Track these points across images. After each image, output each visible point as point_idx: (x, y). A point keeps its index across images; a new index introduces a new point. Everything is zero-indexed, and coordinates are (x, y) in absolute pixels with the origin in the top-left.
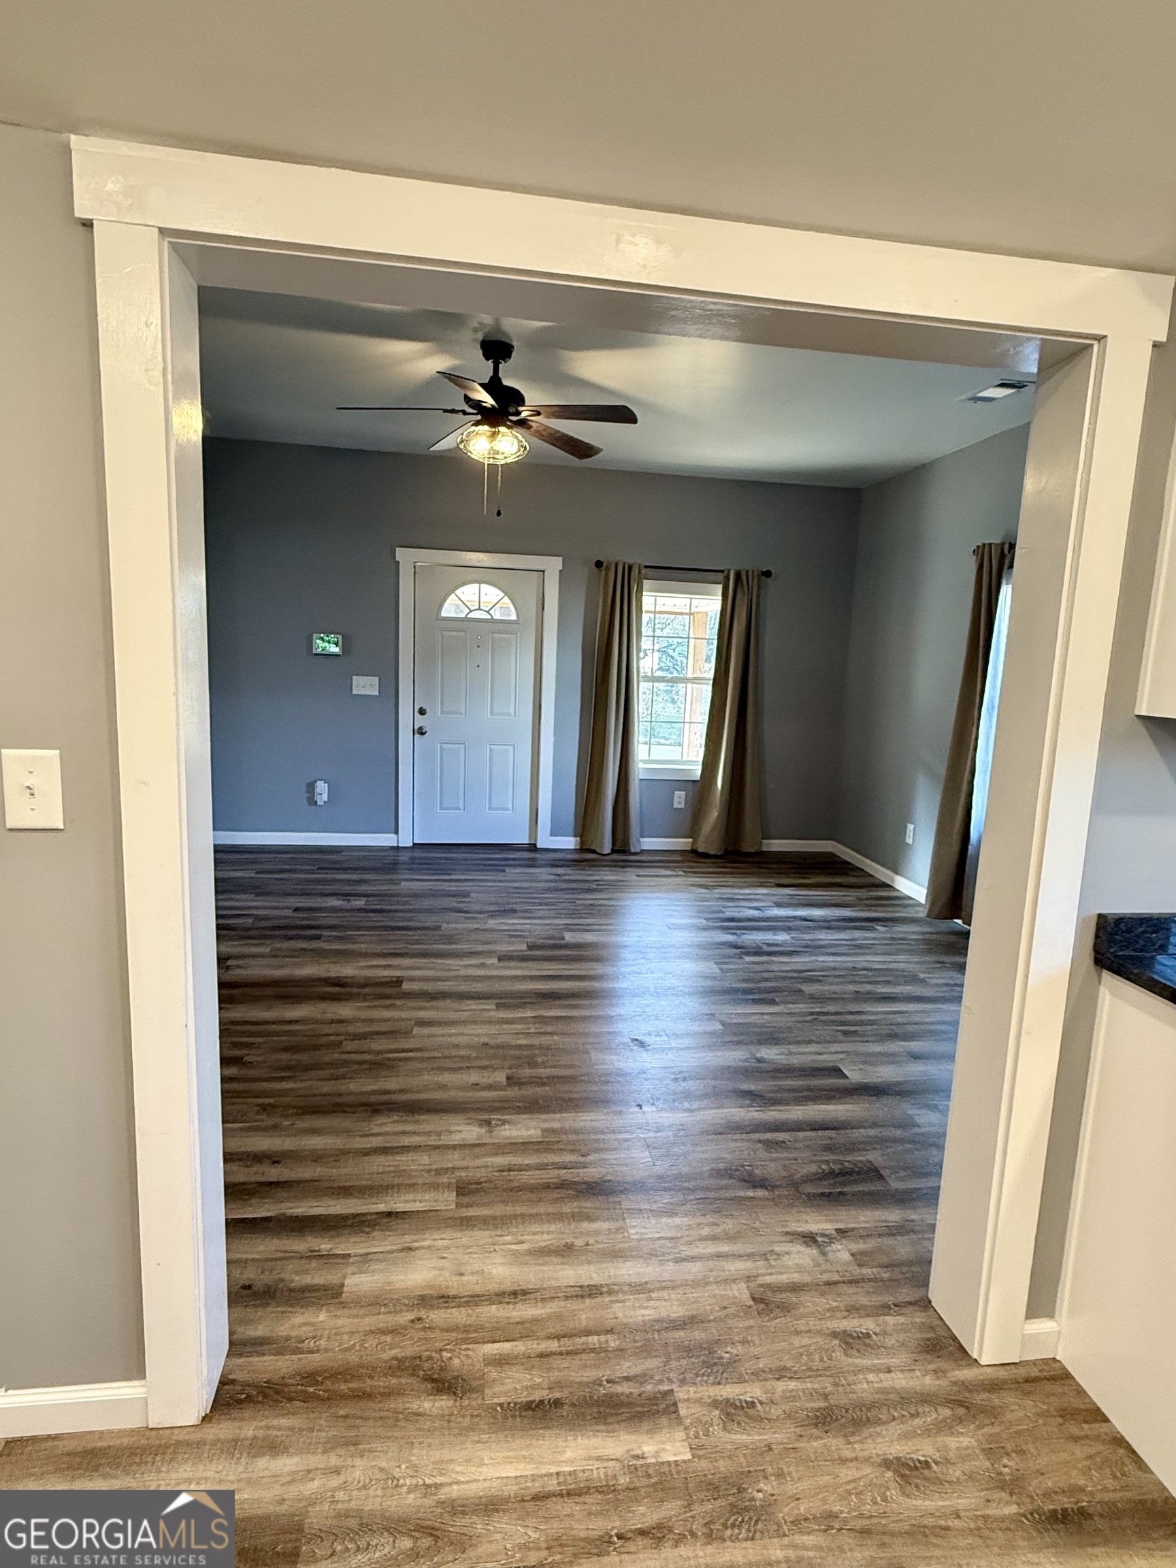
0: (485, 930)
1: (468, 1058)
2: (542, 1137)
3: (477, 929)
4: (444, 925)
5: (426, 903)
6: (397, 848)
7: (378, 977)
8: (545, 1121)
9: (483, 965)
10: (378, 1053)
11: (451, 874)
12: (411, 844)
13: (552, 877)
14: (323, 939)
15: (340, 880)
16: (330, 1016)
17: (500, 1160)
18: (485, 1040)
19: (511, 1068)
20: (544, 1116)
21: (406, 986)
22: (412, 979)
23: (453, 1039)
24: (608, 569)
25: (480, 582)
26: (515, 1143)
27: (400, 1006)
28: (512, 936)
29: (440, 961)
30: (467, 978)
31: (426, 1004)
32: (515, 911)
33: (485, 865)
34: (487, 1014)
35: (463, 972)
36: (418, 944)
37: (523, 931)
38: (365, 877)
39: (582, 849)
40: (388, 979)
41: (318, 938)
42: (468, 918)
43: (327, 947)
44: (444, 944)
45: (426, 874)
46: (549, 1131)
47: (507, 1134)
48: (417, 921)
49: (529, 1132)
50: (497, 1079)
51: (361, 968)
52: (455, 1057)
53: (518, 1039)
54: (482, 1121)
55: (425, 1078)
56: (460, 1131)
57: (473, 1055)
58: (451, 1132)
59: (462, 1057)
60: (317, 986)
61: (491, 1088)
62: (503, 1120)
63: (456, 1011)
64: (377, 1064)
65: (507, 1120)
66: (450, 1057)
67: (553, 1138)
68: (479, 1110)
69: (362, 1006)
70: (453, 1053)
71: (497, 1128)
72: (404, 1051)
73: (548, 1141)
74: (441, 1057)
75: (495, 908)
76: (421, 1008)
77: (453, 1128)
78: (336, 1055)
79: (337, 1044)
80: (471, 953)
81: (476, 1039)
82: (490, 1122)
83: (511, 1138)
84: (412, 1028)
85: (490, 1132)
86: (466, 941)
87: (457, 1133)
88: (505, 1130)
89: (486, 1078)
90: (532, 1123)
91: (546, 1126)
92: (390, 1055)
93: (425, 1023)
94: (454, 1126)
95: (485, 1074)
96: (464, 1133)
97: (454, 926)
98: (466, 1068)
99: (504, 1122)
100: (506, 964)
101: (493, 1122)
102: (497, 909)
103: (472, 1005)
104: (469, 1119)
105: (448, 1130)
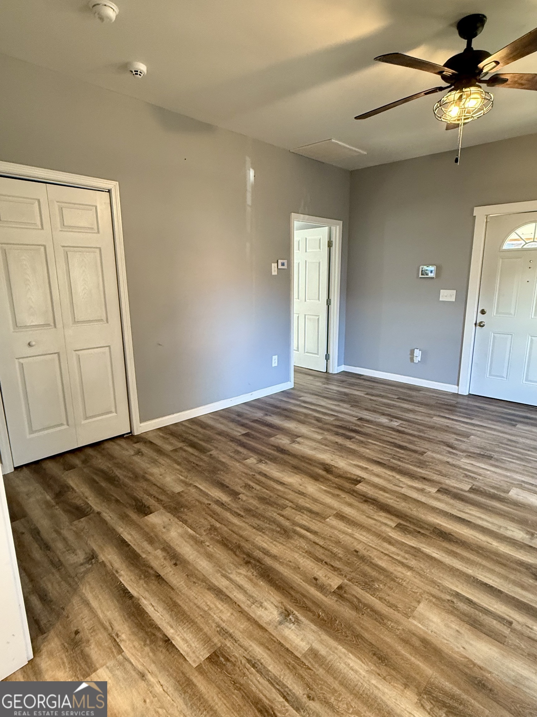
0: (453, 465)
1: (334, 555)
2: (305, 656)
3: (448, 463)
6: (457, 395)
7: (351, 474)
8: (321, 642)
9: (422, 491)
12: (467, 394)
14: (354, 440)
15: (401, 407)
16: (301, 488)
17: (259, 652)
18: (359, 547)
19: (349, 580)
20: (325, 637)
21: (360, 486)
22: (368, 483)
23: (341, 536)
26: (282, 645)
27: (341, 498)
28: (467, 476)
29: (398, 477)
30: (405, 498)
31: (356, 503)
32: (490, 457)
33: (504, 418)
34: (384, 528)
35: (404, 491)
36: (399, 460)
37: (480, 475)
38: (417, 408)
40: (355, 477)
41: (350, 438)
42: (450, 452)
43: (348, 446)
44: (415, 466)
46: (314, 653)
47: (287, 633)
48: (415, 445)
49: (301, 643)
50: (332, 583)
51: (350, 465)
52: (329, 550)
53: (381, 559)
54: (286, 610)
55: (296, 556)
56: (266, 609)
57: (340, 555)
58: (261, 606)
59: (331, 552)
60: (317, 467)
61: (322, 588)
62: (298, 619)
63: (367, 517)
64: (285, 531)
65: (299, 621)
66: (326, 549)
67: (310, 662)
68: (295, 600)
69: (322, 489)
70: (330, 547)
71: (287, 624)
72: (308, 530)
73: (303, 662)
74: (321, 546)
75: (478, 451)
76: (350, 505)
77: (265, 604)
78: (275, 514)
79: (284, 507)
80: (424, 478)
81: (355, 544)
82: (289, 615)
83: (285, 638)
84: (330, 516)
85: (280, 623)
86: (431, 468)
87: (263, 609)
88: (290, 629)
89: (327, 578)
90: (311, 637)
91: (317, 646)
92: (298, 529)
93: (341, 516)
94: (269, 602)
95: (330, 575)
96: (266, 612)
97: (434, 455)
98: (325, 562)
99: (297, 621)
100: (439, 495)
101: (291, 617)
102: (478, 452)
103: (382, 517)
104: (282, 603)
105: (262, 603)
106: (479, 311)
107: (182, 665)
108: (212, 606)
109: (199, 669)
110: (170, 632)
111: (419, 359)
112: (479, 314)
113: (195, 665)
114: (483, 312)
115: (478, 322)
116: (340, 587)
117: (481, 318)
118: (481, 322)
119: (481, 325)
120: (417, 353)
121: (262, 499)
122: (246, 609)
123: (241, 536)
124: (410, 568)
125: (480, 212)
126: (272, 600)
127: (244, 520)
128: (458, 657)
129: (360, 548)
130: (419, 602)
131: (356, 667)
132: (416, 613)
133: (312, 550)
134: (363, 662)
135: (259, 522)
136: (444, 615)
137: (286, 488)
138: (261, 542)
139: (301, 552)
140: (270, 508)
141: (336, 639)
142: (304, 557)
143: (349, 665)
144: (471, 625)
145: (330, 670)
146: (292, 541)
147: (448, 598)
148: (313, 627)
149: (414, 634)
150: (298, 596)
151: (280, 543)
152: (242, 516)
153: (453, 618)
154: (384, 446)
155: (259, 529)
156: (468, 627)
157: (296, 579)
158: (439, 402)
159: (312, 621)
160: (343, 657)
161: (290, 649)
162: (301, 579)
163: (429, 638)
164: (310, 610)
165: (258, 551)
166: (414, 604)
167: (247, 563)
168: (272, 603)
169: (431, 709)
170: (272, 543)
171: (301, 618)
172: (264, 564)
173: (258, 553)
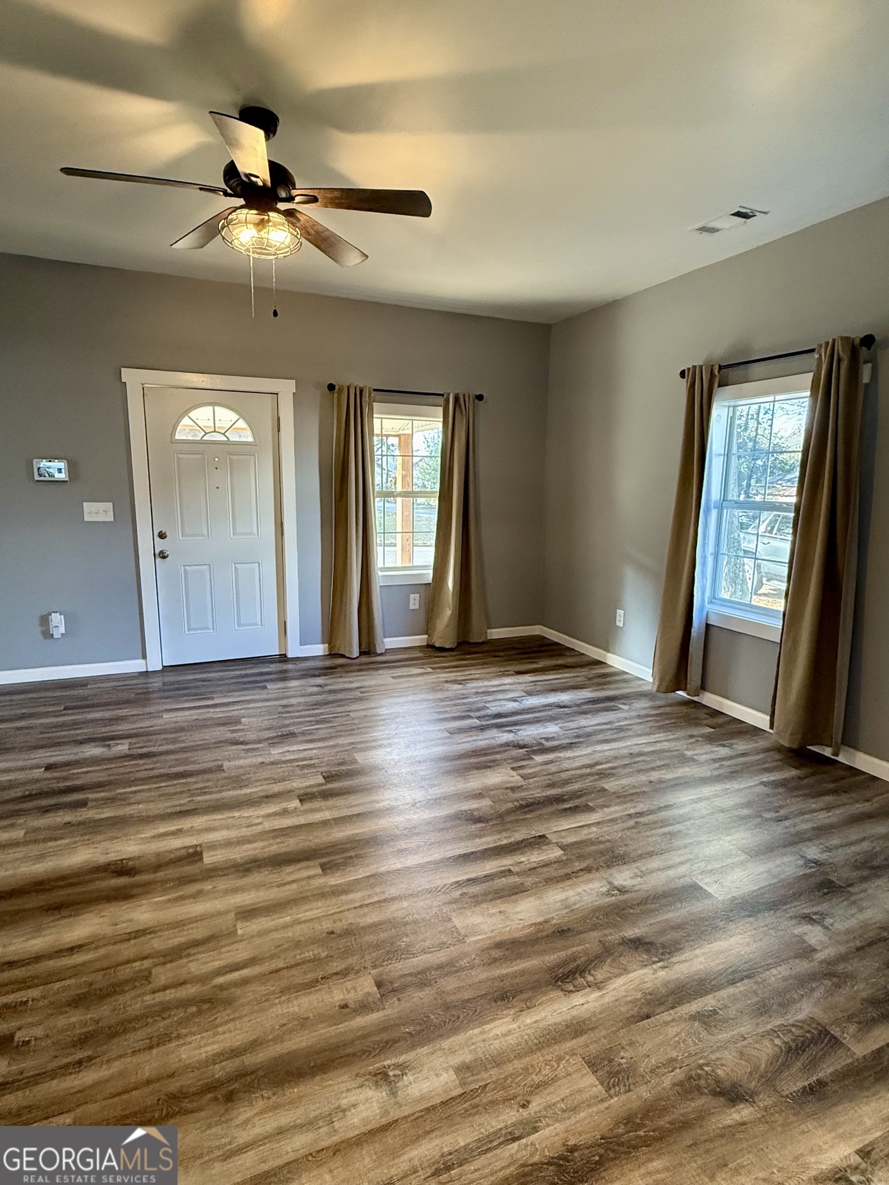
0: (272, 763)
1: (316, 961)
2: (463, 1084)
3: (263, 763)
4: (226, 765)
5: (197, 737)
6: (146, 674)
7: (171, 852)
8: (452, 1052)
9: (286, 812)
10: (203, 979)
11: (213, 698)
12: (160, 668)
13: (316, 689)
14: (90, 804)
15: (92, 721)
17: (428, 1150)
18: (327, 925)
19: (375, 967)
20: (446, 1044)
21: (209, 859)
22: (213, 846)
23: (289, 933)
24: (340, 392)
25: (213, 404)
26: (434, 1108)
27: (209, 892)
28: (302, 767)
29: (236, 814)
31: (240, 883)
33: (245, 683)
34: (315, 883)
35: (268, 825)
36: (204, 794)
37: (311, 759)
38: (120, 713)
39: (332, 655)
40: (183, 852)
41: (83, 804)
44: (234, 789)
45: (186, 701)
46: (464, 1069)
47: (417, 1092)
49: (442, 1078)
50: (366, 990)
51: (145, 841)
52: (304, 963)
53: (365, 915)
54: (375, 1075)
55: (279, 1010)
56: (354, 1106)
57: (323, 955)
58: (344, 1111)
59: (309, 961)
61: (364, 1007)
62: (401, 1065)
63: (279, 886)
64: (210, 1001)
65: (405, 1065)
66: (298, 964)
67: (475, 1081)
68: (364, 1053)
69: (160, 902)
70: (298, 957)
71: (400, 1084)
72: (236, 967)
73: (472, 1091)
74: (287, 968)
76: (235, 891)
77: (344, 1102)
78: (148, 997)
79: (146, 976)
80: (267, 797)
81: (317, 927)
82: (385, 1076)
83: (422, 1098)
84: (235, 925)
85: (393, 1093)
87: (353, 1111)
88: (411, 1083)
89: (352, 992)
90: (438, 1061)
91: (456, 1060)
92: (220, 980)
93: (247, 913)
94: (344, 1095)
95: (349, 985)
96: (361, 1107)
97: (233, 763)
98: (322, 979)
99: (404, 1068)
100: (308, 806)
101: (391, 1073)
103: (290, 873)
104: (357, 1075)
105: (339, 1107)
106: (156, 533)
111: (62, 629)
112: (157, 539)
114: (162, 536)
115: (157, 552)
116: (379, 984)
117: (161, 545)
118: (161, 552)
119: (163, 555)
120: (56, 620)
121: (78, 1002)
123: (148, 1082)
124: (398, 898)
125: (131, 378)
126: (343, 1087)
127: (105, 1058)
129: (329, 925)
130: (450, 920)
131: (504, 1029)
132: (463, 932)
133: (284, 983)
134: (500, 1019)
135: (141, 1034)
138: (197, 1052)
139: (277, 1001)
140: (121, 999)
141: (455, 1031)
142: (289, 1000)
143: (498, 1035)
145: (498, 1061)
146: (243, 1000)
148: (425, 1050)
150: (358, 1046)
151: (226, 1023)
152: (90, 1059)
154: (158, 785)
155: (163, 1039)
157: (325, 1033)
159: (413, 1047)
161: (445, 1100)
162: (330, 1026)
164: (395, 1042)
165: (217, 1066)
167: (230, 1098)
168: (348, 1090)
169: (574, 986)
170: (214, 1035)
171: (402, 1059)
172: (258, 1070)
173: (223, 1069)
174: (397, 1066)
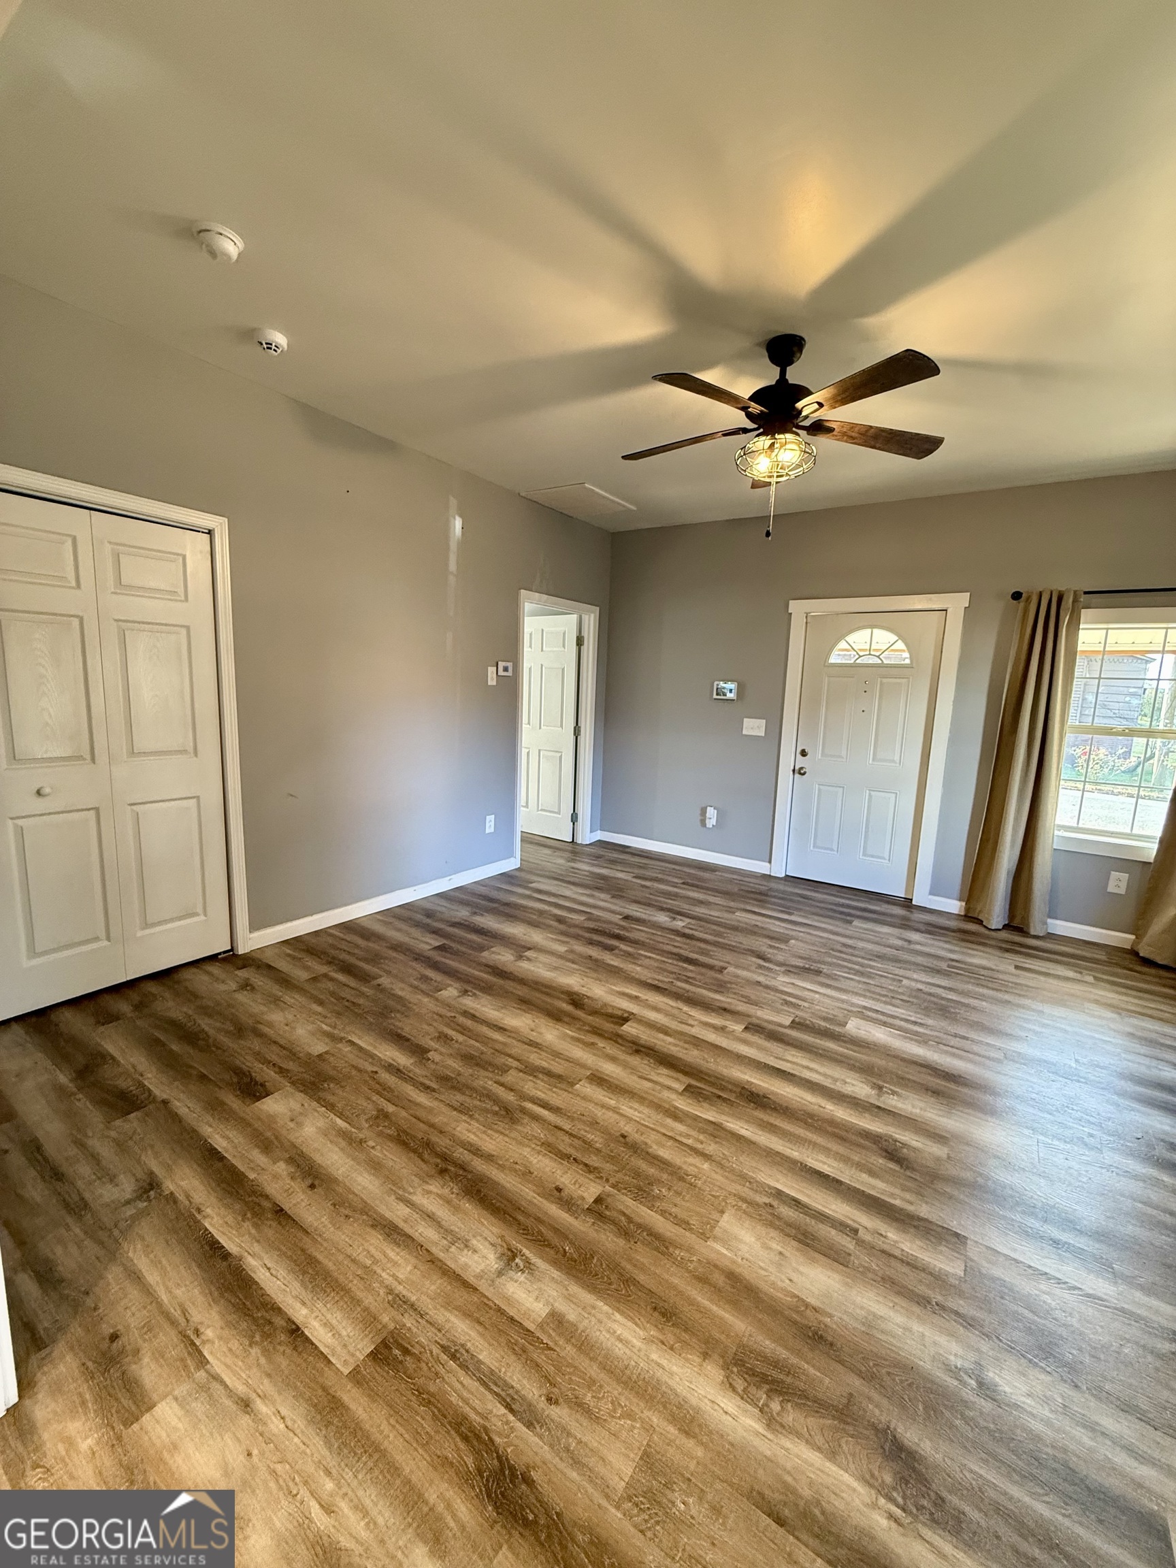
0: (767, 987)
1: (588, 1146)
2: (541, 1326)
3: (759, 983)
4: (731, 969)
5: (738, 939)
6: (767, 877)
7: (613, 1007)
8: (569, 1298)
9: (722, 1029)
10: (523, 1097)
11: (792, 914)
12: (783, 875)
13: (900, 943)
14: (616, 951)
15: (688, 898)
16: (533, 1036)
17: (462, 1330)
18: (628, 1129)
19: (613, 1186)
20: (575, 1289)
21: (629, 1029)
22: (641, 1021)
23: (599, 1113)
24: (1028, 599)
25: (872, 627)
26: (503, 1313)
27: (598, 1049)
28: (787, 1003)
29: (685, 1008)
30: (697, 1042)
31: (622, 1056)
32: (818, 972)
33: (835, 911)
34: (666, 1094)
35: (696, 1031)
36: (687, 982)
37: (804, 1000)
38: (711, 899)
39: (968, 917)
40: (620, 1013)
41: (610, 949)
42: (760, 967)
43: (609, 961)
44: (710, 990)
45: (774, 910)
46: (556, 1319)
47: (511, 1290)
48: (711, 957)
49: (535, 1304)
50: (585, 1195)
51: (612, 992)
52: (579, 1138)
53: (663, 1146)
54: (509, 1249)
55: (526, 1151)
56: (475, 1251)
57: (598, 1145)
58: (466, 1246)
59: (583, 1141)
60: (559, 998)
61: (568, 1204)
62: (530, 1263)
63: (640, 1077)
64: (507, 1110)
65: (533, 1267)
66: (574, 1136)
67: (550, 1336)
68: (524, 1229)
69: (567, 1034)
70: (582, 1132)
71: (511, 1273)
72: (545, 1105)
73: (538, 1338)
74: (567, 1132)
75: (800, 963)
76: (613, 1059)
77: (474, 1242)
78: (490, 1083)
79: (504, 1070)
80: (725, 1010)
81: (622, 1124)
82: (514, 1257)
83: (508, 1299)
84: (580, 1080)
85: (500, 1273)
86: (735, 993)
87: (470, 1253)
88: (516, 1281)
89: (577, 1186)
90: (552, 1292)
91: (562, 1306)
92: (529, 1105)
93: (598, 1079)
94: (479, 1238)
95: (582, 1180)
96: (476, 1257)
97: (740, 972)
98: (574, 1159)
99: (528, 1267)
100: (748, 1036)
101: (517, 1260)
102: (801, 965)
103: (663, 1076)
104: (502, 1237)
105: (467, 1241)
106: (799, 751)
107: (321, 1373)
108: (378, 1255)
109: (356, 1377)
110: (300, 1314)
111: (713, 821)
112: (799, 756)
113: (346, 1372)
114: (804, 753)
115: (797, 768)
116: (599, 1200)
117: (800, 762)
118: (802, 768)
119: (801, 772)
120: (711, 812)
121: (468, 1058)
122: (441, 1255)
123: (432, 1126)
124: (706, 1157)
125: (797, 608)
126: (486, 1233)
127: (437, 1095)
128: (782, 1296)
129: (630, 1130)
130: (722, 1212)
131: (626, 1335)
132: (717, 1231)
133: (551, 1139)
134: (637, 1325)
135: (460, 1097)
136: (761, 1230)
137: (509, 1036)
138: (466, 1132)
139: (533, 1146)
140: (483, 1073)
141: (593, 1289)
142: (539, 1153)
143: (615, 1332)
144: (800, 1241)
145: (585, 1346)
146: (519, 1128)
147: (767, 1200)
148: (556, 1274)
149: (716, 1266)
150: (529, 1222)
151: (497, 1131)
152: (434, 1090)
153: (773, 1233)
154: (664, 959)
155: (462, 1110)
156: (795, 1243)
157: (527, 1193)
158: (743, 888)
159: (555, 1263)
160: (605, 1320)
161: (516, 1318)
162: (534, 1191)
163: (738, 1270)
164: (549, 1246)
165: (461, 1150)
166: (715, 1215)
167: (442, 1172)
168: (486, 1239)
169: (745, 1390)
170: (484, 1132)
171: (534, 1259)
172: (472, 1172)
173: (462, 1154)
174: (528, 1262)
